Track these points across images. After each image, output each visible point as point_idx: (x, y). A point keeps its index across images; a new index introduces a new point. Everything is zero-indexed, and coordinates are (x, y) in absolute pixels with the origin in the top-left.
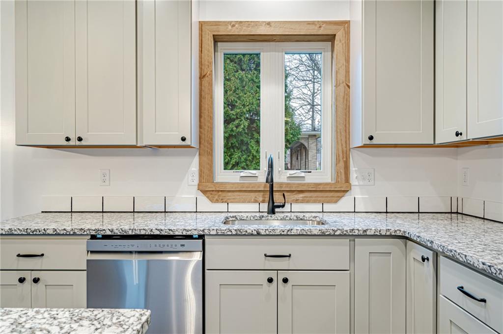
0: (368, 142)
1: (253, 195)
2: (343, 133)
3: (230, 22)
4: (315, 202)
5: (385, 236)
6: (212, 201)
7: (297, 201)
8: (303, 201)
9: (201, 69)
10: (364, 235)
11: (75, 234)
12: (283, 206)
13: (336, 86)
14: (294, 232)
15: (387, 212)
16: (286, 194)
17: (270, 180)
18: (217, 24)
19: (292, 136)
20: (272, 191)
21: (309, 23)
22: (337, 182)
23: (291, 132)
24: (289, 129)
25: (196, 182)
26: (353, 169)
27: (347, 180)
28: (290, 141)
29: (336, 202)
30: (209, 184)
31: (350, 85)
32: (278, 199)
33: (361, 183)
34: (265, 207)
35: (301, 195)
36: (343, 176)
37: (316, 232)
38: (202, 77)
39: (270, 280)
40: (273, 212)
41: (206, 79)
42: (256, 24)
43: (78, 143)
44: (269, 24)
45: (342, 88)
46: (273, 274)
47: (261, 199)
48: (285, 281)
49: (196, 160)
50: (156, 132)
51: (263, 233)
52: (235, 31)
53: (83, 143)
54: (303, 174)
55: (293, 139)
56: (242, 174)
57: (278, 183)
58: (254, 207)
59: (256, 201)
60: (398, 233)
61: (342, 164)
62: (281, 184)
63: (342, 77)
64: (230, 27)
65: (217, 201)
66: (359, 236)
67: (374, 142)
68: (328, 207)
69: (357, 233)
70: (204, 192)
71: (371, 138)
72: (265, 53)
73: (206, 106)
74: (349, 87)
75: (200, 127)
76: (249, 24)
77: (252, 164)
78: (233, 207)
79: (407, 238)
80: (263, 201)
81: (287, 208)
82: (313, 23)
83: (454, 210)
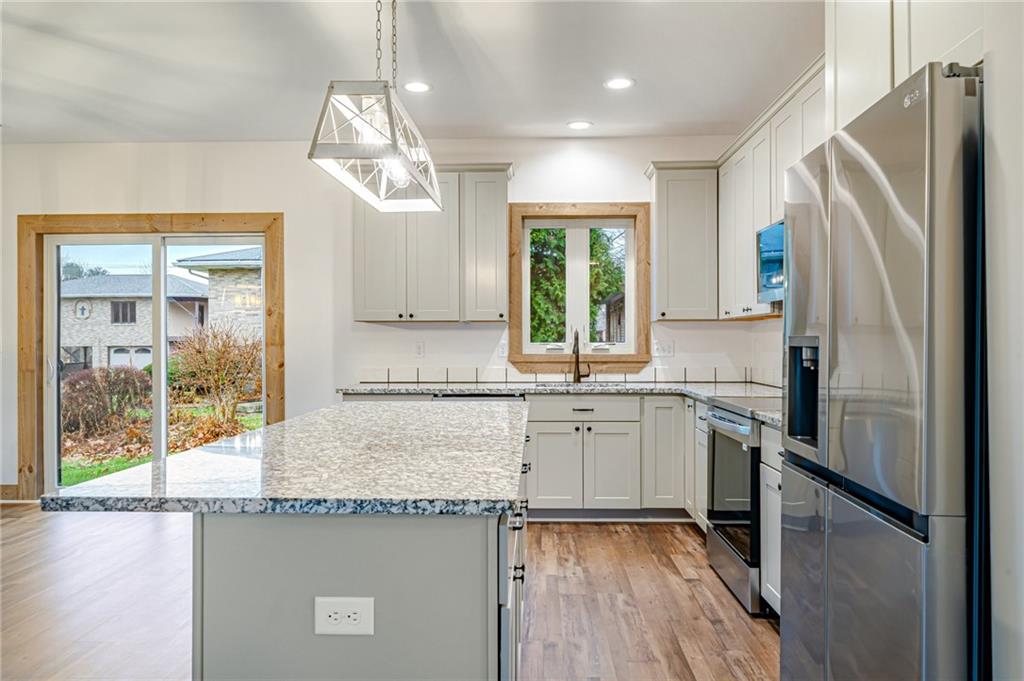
0: (661, 318)
1: (560, 366)
2: (644, 308)
3: (538, 204)
4: (618, 372)
5: (668, 394)
6: (520, 371)
7: (601, 372)
8: (606, 372)
9: (510, 248)
10: (651, 393)
11: (423, 394)
12: (588, 376)
13: (638, 263)
14: (595, 391)
15: (685, 382)
16: (591, 365)
17: (576, 352)
18: (525, 205)
19: (606, 285)
20: (577, 362)
21: (611, 205)
22: (639, 353)
23: (606, 278)
24: (601, 273)
25: (506, 354)
26: (654, 341)
27: (648, 351)
28: (604, 294)
29: (637, 372)
30: (519, 356)
31: (651, 262)
32: (583, 369)
33: (662, 354)
34: (571, 377)
35: (605, 366)
36: (644, 347)
37: (613, 391)
38: (511, 255)
39: (577, 429)
40: (579, 381)
41: (515, 258)
42: (562, 205)
43: (409, 319)
44: (574, 205)
45: (643, 265)
46: (579, 425)
47: (567, 370)
48: (589, 429)
49: (506, 334)
50: (476, 308)
51: (571, 392)
52: (542, 212)
53: (413, 319)
54: (607, 347)
55: (609, 290)
56: (548, 347)
57: (583, 355)
58: (560, 378)
59: (563, 372)
60: (678, 392)
61: (643, 337)
62: (586, 356)
63: (643, 255)
64: (537, 209)
65: (526, 372)
66: (647, 394)
67: (667, 317)
68: (630, 377)
69: (645, 391)
70: (514, 363)
71: (663, 314)
72: (570, 230)
73: (515, 283)
74: (649, 264)
75: (510, 302)
76: (555, 205)
77: (539, 333)
78: (542, 378)
79: (685, 396)
80: (570, 372)
81: (592, 378)
82: (615, 204)
83: (748, 380)
